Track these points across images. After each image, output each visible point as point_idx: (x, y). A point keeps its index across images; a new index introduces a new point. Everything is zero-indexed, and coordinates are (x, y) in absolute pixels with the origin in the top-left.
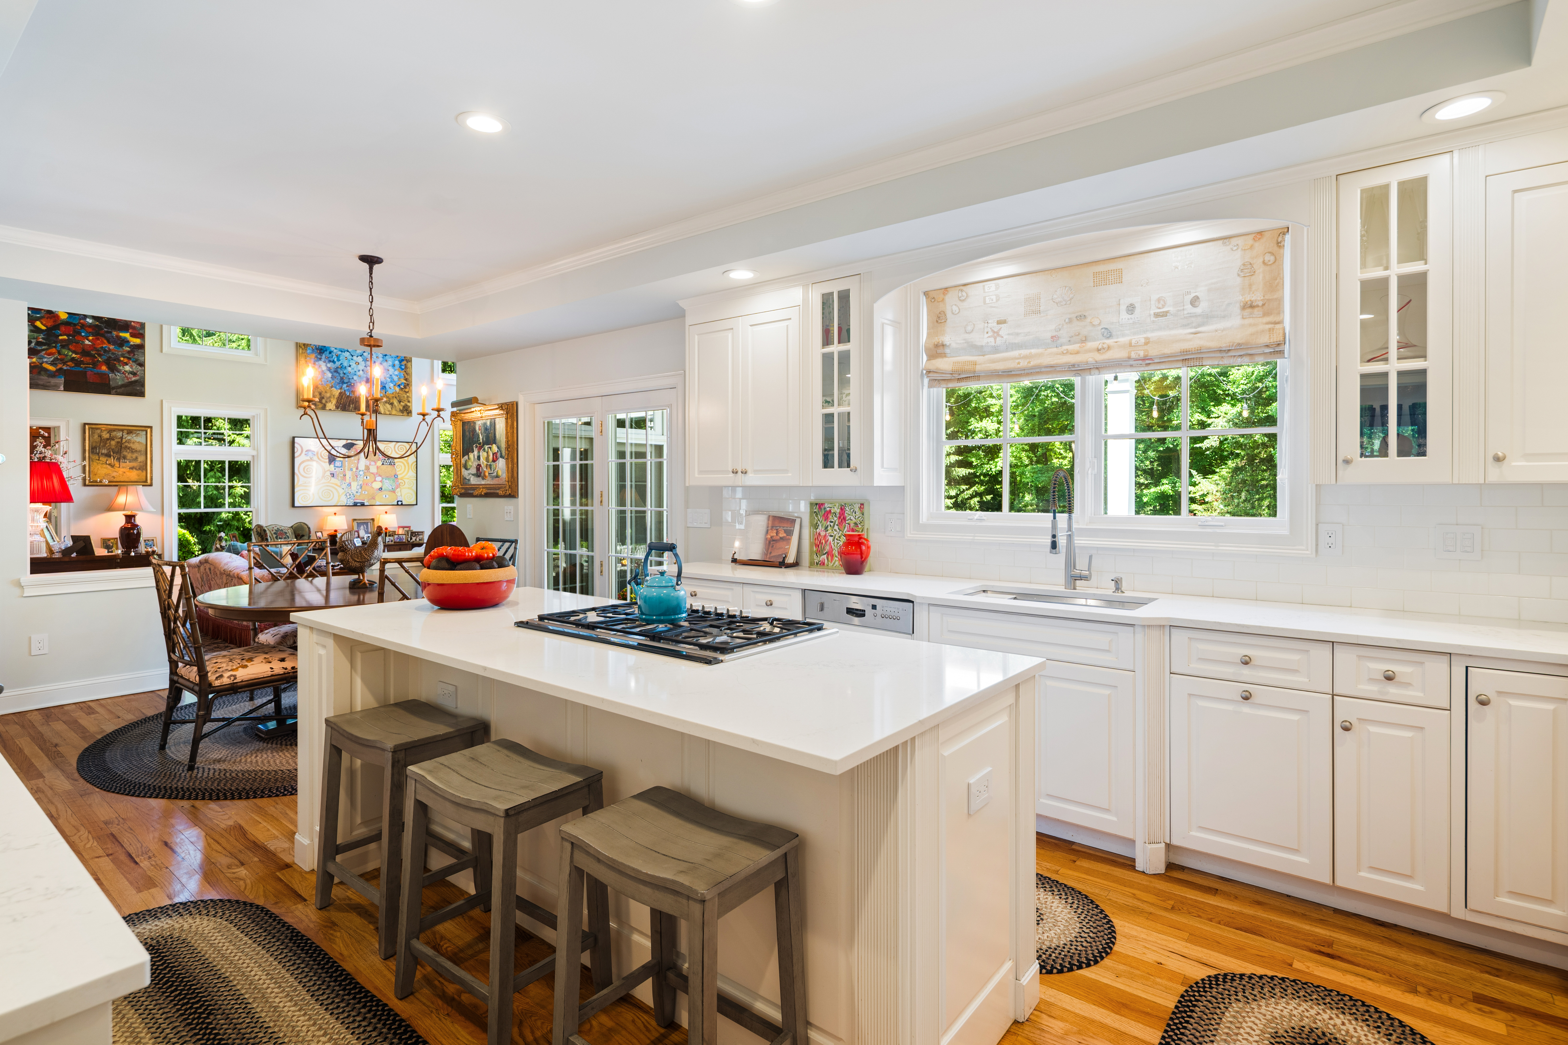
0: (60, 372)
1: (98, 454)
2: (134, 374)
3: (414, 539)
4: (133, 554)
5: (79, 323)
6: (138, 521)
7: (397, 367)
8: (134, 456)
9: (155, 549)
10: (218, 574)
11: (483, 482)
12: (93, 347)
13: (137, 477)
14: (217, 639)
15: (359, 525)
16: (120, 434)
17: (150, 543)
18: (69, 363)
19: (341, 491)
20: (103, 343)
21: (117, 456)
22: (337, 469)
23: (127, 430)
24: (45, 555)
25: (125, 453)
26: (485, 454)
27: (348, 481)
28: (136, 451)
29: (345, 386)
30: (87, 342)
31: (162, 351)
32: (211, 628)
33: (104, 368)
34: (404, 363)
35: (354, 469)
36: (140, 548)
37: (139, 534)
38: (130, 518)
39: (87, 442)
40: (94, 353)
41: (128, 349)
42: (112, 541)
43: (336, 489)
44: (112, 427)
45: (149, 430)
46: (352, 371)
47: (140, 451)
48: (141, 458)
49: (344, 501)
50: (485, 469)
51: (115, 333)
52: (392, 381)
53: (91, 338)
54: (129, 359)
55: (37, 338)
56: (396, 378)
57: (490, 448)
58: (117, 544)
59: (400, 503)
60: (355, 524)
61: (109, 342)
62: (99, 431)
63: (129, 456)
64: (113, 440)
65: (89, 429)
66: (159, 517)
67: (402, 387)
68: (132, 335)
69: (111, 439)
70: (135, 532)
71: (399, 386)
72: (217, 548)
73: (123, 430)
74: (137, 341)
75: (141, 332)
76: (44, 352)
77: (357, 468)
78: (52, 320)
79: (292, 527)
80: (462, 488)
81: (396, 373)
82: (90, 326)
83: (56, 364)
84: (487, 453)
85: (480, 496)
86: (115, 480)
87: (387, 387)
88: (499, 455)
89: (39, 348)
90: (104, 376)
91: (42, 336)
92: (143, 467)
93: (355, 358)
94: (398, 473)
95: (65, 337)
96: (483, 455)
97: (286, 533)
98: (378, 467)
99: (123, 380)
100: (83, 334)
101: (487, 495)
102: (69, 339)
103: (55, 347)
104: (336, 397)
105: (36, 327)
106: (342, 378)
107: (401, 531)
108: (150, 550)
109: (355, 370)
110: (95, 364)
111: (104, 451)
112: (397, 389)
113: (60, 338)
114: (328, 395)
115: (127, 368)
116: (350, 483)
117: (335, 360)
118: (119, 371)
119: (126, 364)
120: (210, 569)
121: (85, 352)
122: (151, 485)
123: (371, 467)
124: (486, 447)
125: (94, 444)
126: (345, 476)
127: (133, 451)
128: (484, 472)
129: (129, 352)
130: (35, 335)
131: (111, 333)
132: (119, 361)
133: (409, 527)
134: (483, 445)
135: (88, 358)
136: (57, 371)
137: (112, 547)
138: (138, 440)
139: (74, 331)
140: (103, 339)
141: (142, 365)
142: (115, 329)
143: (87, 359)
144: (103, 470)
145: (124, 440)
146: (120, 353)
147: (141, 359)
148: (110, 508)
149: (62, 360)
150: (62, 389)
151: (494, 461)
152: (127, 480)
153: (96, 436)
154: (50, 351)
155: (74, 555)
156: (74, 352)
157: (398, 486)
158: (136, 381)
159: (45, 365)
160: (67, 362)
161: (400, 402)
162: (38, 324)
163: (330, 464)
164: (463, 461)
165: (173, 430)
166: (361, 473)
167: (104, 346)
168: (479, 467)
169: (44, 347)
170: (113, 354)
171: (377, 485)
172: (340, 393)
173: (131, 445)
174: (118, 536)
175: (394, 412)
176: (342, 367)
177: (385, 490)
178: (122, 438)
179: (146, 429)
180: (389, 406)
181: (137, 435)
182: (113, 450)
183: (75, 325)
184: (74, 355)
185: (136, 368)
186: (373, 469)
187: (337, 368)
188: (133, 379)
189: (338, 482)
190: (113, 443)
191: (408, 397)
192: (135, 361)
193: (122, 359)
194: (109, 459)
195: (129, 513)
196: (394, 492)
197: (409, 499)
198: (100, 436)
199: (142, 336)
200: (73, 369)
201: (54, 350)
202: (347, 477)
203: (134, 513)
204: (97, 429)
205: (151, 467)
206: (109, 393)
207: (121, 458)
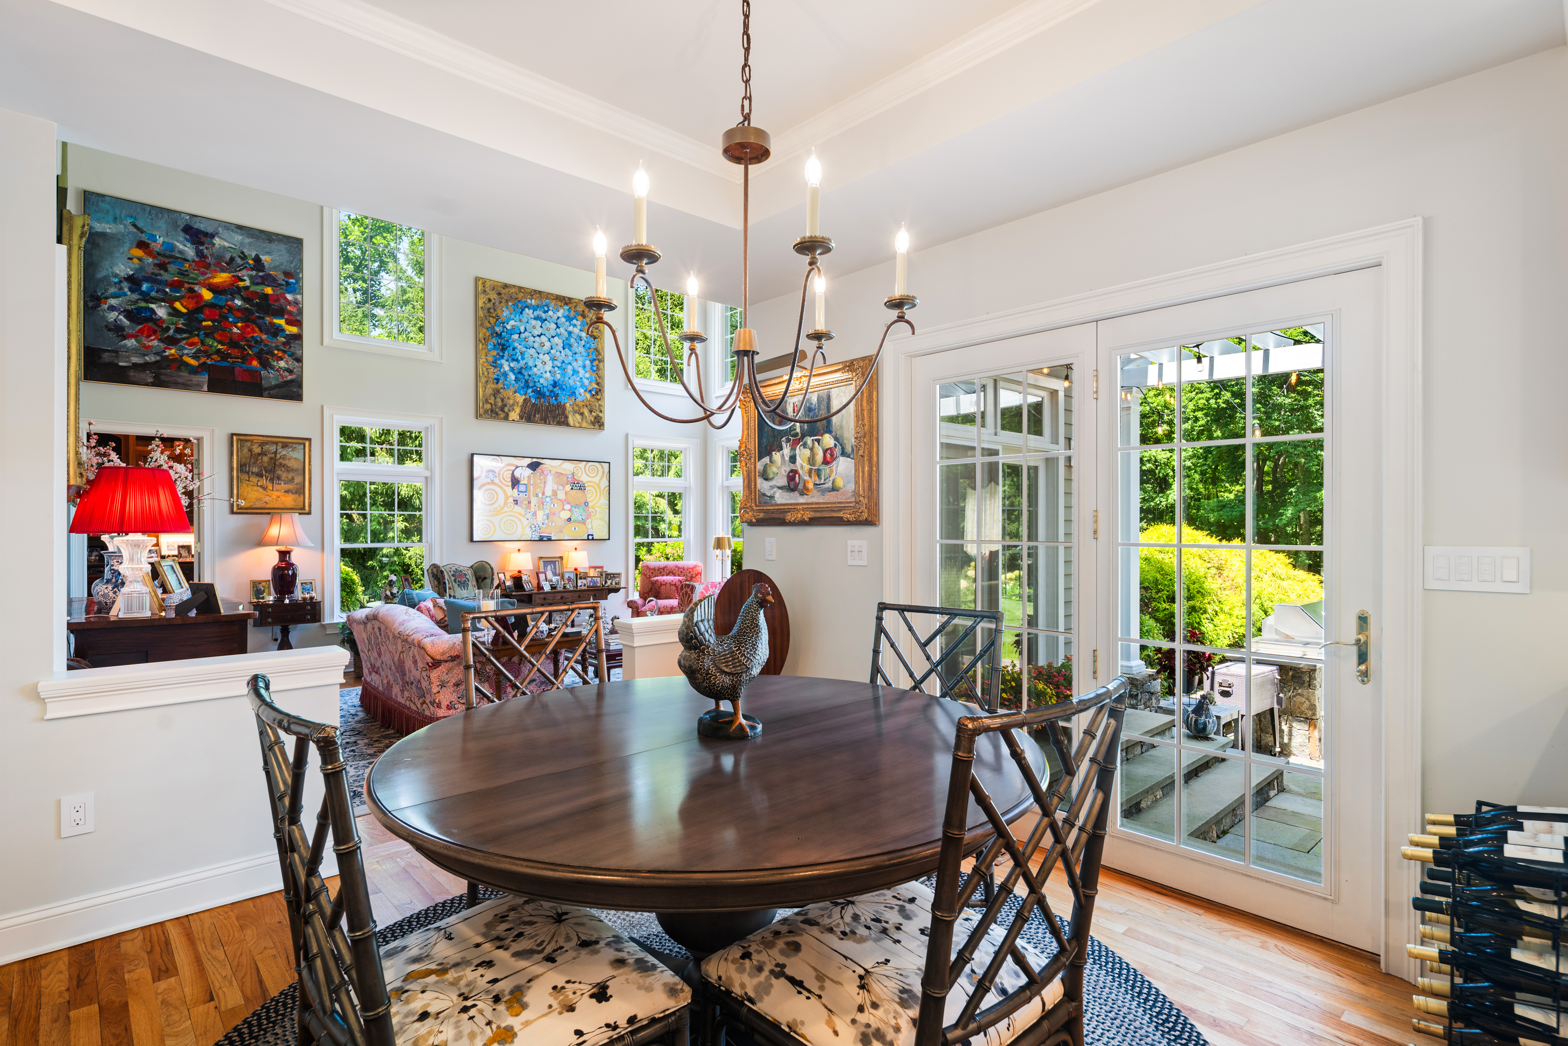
0: (203, 367)
1: (248, 473)
2: (290, 371)
3: (609, 582)
4: (287, 601)
5: (226, 305)
6: (294, 558)
7: (588, 368)
8: (290, 476)
9: (314, 594)
10: (391, 637)
11: (802, 500)
12: (241, 337)
13: (293, 503)
14: (388, 728)
15: (546, 563)
16: (273, 448)
17: (308, 587)
18: (214, 357)
19: (525, 522)
20: (253, 331)
21: (270, 476)
22: (521, 494)
23: (282, 443)
24: (148, 614)
25: (279, 472)
26: (807, 452)
27: (533, 510)
28: (292, 470)
29: (530, 390)
30: (235, 330)
31: (322, 344)
32: (380, 710)
33: (255, 363)
34: (596, 362)
35: (540, 495)
36: (296, 593)
37: (294, 575)
38: (284, 555)
39: (235, 457)
40: (243, 343)
41: (283, 340)
42: (264, 584)
43: (520, 520)
44: (264, 439)
45: (307, 443)
46: (538, 373)
47: (297, 470)
48: (298, 479)
49: (528, 534)
50: (807, 478)
51: (268, 319)
52: (583, 386)
53: (240, 325)
54: (284, 352)
55: (176, 324)
56: (586, 382)
57: (818, 441)
58: (269, 587)
59: (590, 537)
60: (541, 563)
61: (261, 331)
62: (249, 444)
63: (284, 475)
64: (266, 455)
65: (237, 440)
66: (317, 554)
67: (593, 393)
68: (289, 322)
69: (263, 454)
70: (290, 572)
71: (590, 391)
72: (387, 595)
73: (276, 443)
74: (294, 330)
75: (298, 318)
76: (185, 342)
77: (543, 494)
78: (194, 301)
79: (472, 567)
80: (760, 511)
81: (587, 375)
82: (239, 309)
83: (198, 357)
84: (812, 449)
85: (802, 523)
86: (267, 506)
87: (577, 393)
88: (838, 451)
89: (179, 336)
90: (256, 374)
91: (182, 321)
92: (300, 491)
93: (541, 356)
94: (588, 500)
95: (209, 323)
96: (803, 454)
97: (465, 575)
98: (566, 493)
99: (277, 379)
100: (231, 320)
101: (813, 522)
102: (214, 325)
103: (198, 335)
104: (520, 404)
105: (175, 309)
106: (527, 381)
107: (592, 573)
108: (307, 596)
109: (542, 371)
110: (246, 359)
111: (255, 470)
112: (588, 396)
113: (204, 323)
114: (511, 402)
115: (282, 364)
116: (535, 513)
117: (520, 358)
118: (272, 367)
119: (281, 359)
120: (380, 629)
121: (233, 343)
122: (309, 513)
123: (558, 492)
124: (809, 440)
125: (244, 460)
126: (529, 503)
127: (289, 470)
128: (805, 482)
129: (284, 344)
130: (175, 319)
131: (263, 318)
132: (273, 355)
133: (602, 567)
134: (803, 436)
135: (236, 350)
136: (200, 365)
137: (264, 592)
138: (294, 455)
139: (221, 316)
140: (254, 326)
141: (299, 360)
142: (268, 314)
143: (235, 352)
144: (253, 494)
145: (278, 456)
146: (274, 345)
147: (298, 352)
148: (261, 542)
149: (205, 352)
150: (206, 389)
151: (826, 462)
152: (282, 506)
153: (246, 450)
154: (191, 340)
155: (193, 613)
156: (220, 342)
157: (589, 516)
158: (292, 381)
159: (187, 359)
160: (211, 355)
161: (591, 412)
162: (178, 305)
163: (513, 488)
164: (760, 466)
165: (335, 442)
166: (548, 499)
167: (255, 335)
168: (792, 475)
169: (184, 336)
170: (266, 345)
171: (565, 515)
172: (525, 400)
173: (286, 462)
174: (270, 578)
175: (584, 424)
176: (527, 367)
177: (575, 521)
178: (275, 453)
179: (304, 442)
180: (578, 417)
181: (294, 449)
182: (265, 468)
183: (221, 307)
184: (220, 347)
185: (292, 364)
186: (561, 495)
187: (522, 368)
188: (289, 378)
189: (522, 511)
190: (265, 459)
191: (600, 405)
192: (292, 355)
193: (276, 352)
194: (260, 479)
195: (283, 548)
196: (584, 523)
197: (600, 532)
198: (250, 450)
199: (299, 323)
200: (219, 364)
201: (196, 339)
202: (532, 504)
203: (289, 548)
204: (247, 441)
205: (310, 490)
206: (261, 395)
207: (275, 478)
